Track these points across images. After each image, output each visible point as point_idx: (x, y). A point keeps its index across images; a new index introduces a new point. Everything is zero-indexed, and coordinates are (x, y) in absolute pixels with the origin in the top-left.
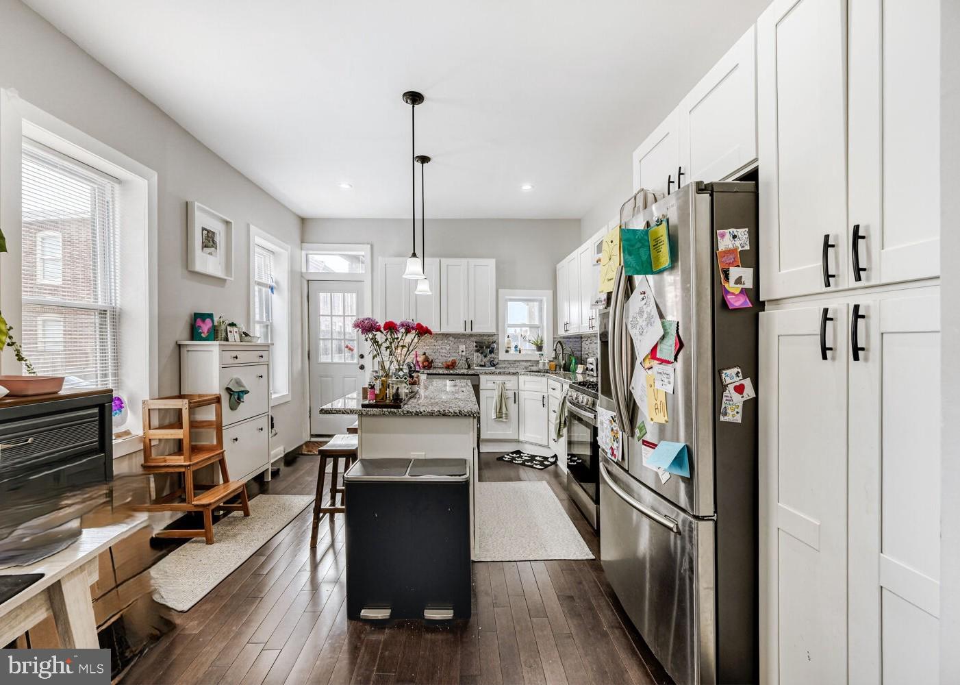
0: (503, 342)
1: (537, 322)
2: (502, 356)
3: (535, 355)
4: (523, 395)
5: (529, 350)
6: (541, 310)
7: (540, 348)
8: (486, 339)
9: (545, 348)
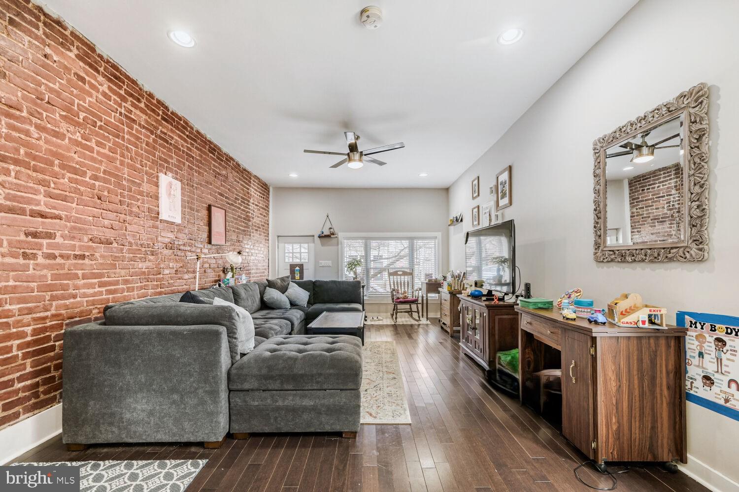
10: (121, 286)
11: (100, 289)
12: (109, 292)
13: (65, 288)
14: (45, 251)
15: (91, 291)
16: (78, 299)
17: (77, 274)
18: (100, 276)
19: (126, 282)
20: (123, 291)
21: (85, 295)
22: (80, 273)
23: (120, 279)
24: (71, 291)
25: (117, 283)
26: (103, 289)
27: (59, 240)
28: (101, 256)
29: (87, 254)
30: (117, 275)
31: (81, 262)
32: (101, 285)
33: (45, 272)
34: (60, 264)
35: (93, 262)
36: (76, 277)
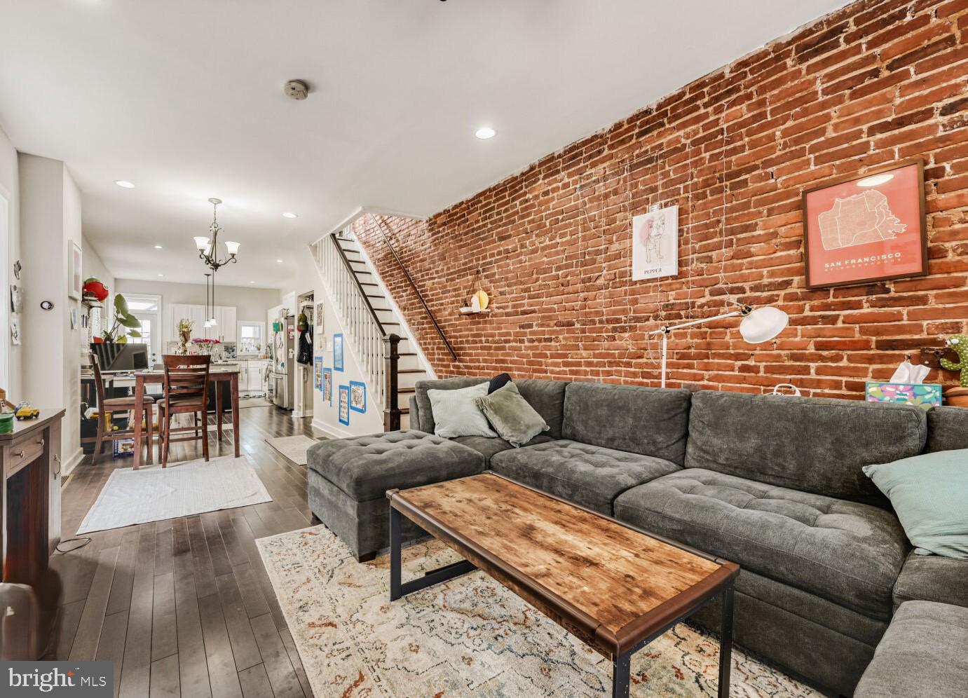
0: (239, 347)
1: (257, 336)
2: (239, 353)
3: (257, 352)
4: (250, 370)
5: (253, 349)
6: (260, 330)
7: (259, 349)
8: (230, 345)
9: (261, 350)
10: (583, 368)
11: (565, 369)
12: (572, 372)
13: (540, 364)
14: (529, 337)
15: (558, 369)
16: (549, 374)
17: (546, 354)
18: (565, 356)
19: (589, 364)
20: (586, 373)
21: (552, 372)
22: (548, 352)
23: (582, 360)
24: (544, 367)
25: (579, 364)
26: (567, 369)
27: (535, 328)
28: (565, 338)
29: (553, 337)
30: (579, 356)
31: (549, 344)
32: (566, 364)
33: (529, 352)
34: (536, 346)
35: (558, 344)
36: (545, 356)
